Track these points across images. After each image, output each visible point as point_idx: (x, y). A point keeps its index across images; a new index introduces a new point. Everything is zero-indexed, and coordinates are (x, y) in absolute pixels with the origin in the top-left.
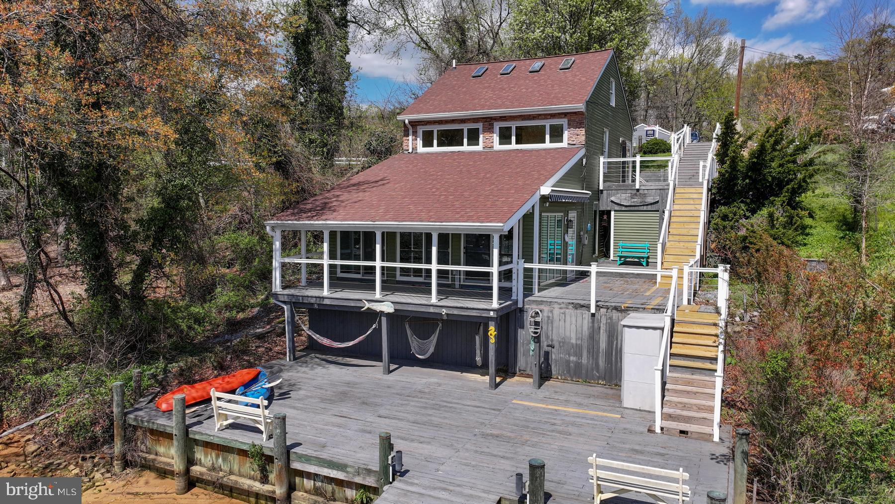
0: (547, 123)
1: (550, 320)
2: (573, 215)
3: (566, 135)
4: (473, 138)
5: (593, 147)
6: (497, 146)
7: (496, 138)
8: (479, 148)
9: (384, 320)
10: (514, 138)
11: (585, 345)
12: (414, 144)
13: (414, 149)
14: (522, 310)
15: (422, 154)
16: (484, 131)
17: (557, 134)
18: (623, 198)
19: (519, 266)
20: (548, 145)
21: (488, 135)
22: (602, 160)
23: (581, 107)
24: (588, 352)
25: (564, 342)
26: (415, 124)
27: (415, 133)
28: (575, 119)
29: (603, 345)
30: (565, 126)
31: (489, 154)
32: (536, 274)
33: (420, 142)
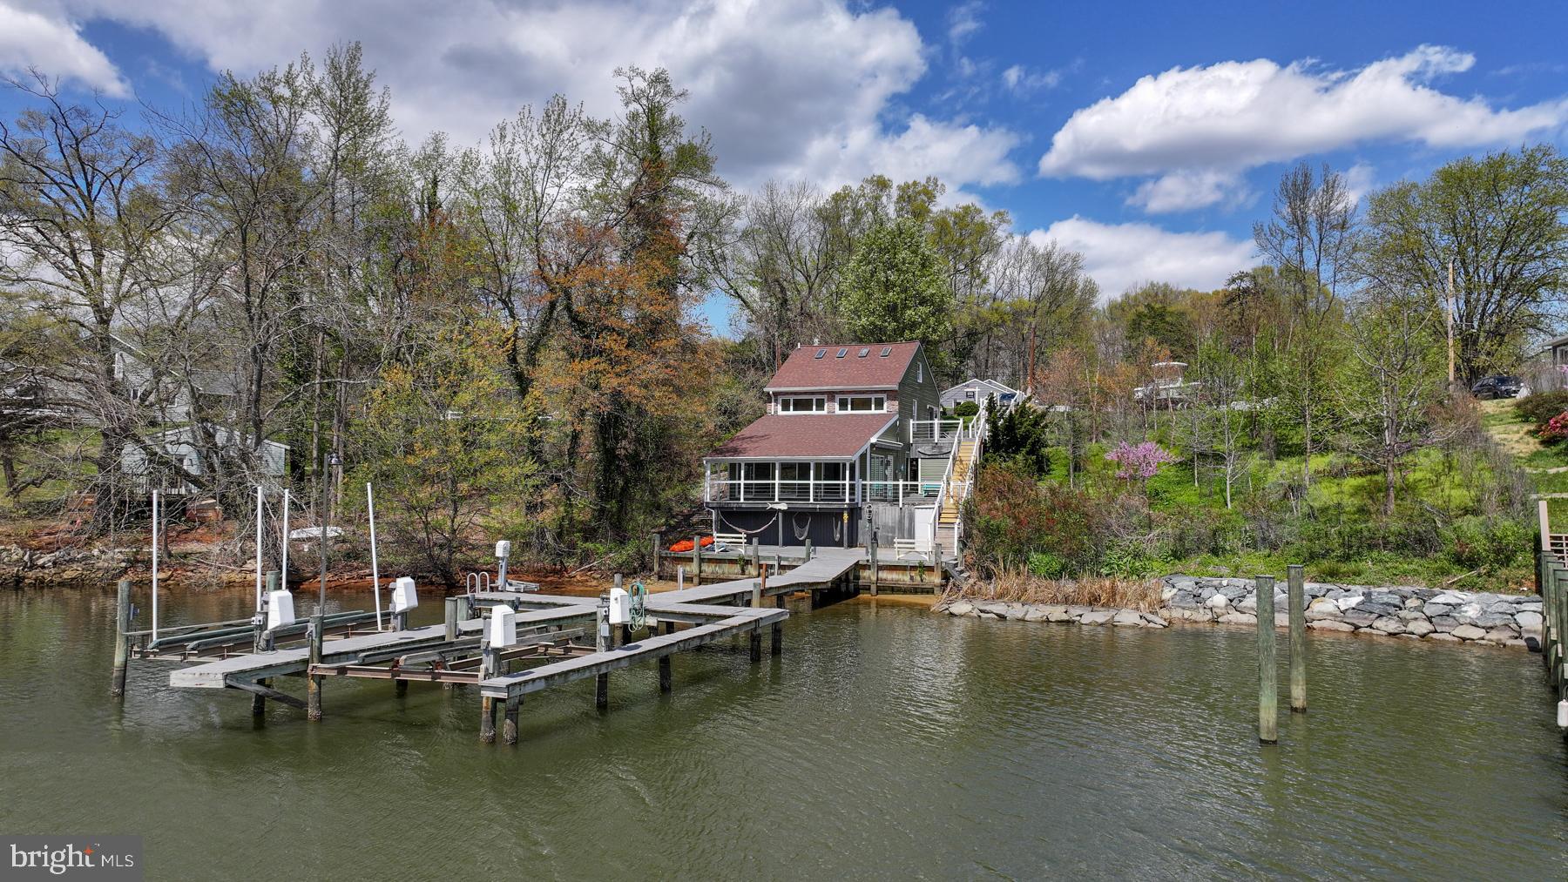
0: (873, 397)
1: (877, 513)
2: (890, 458)
3: (885, 405)
4: (820, 405)
5: (905, 413)
6: (838, 412)
7: (837, 406)
8: (824, 412)
9: (780, 514)
10: (849, 406)
11: (897, 522)
12: (775, 409)
13: (776, 412)
14: (860, 509)
15: (783, 416)
16: (828, 401)
17: (879, 404)
18: (926, 449)
19: (859, 482)
20: (873, 411)
21: (831, 404)
22: (911, 422)
23: (896, 387)
24: (898, 525)
25: (884, 526)
26: (776, 394)
27: (776, 401)
28: (892, 395)
30: (885, 399)
31: (831, 416)
32: (868, 487)
33: (780, 407)
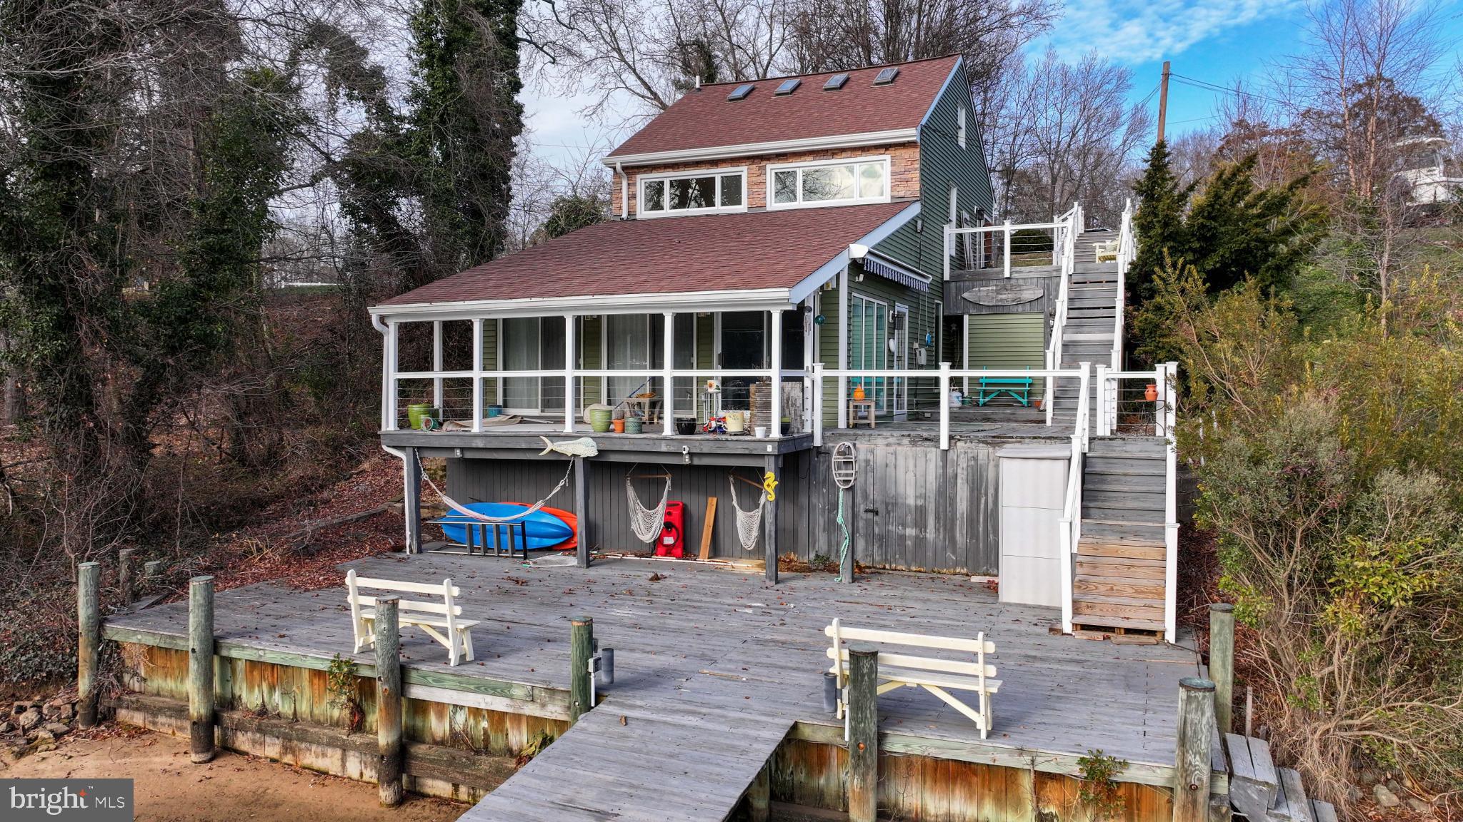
1: (872, 466)
2: (902, 309)
3: (888, 182)
4: (732, 193)
5: (932, 210)
6: (772, 205)
7: (770, 190)
8: (742, 208)
9: (579, 470)
10: (800, 191)
11: (931, 507)
12: (631, 206)
13: (631, 213)
14: (820, 452)
15: (645, 222)
16: (750, 180)
18: (983, 293)
19: (814, 373)
20: (858, 200)
21: (756, 187)
22: (946, 227)
23: (912, 134)
24: (937, 518)
25: (894, 505)
26: (632, 171)
27: (632, 187)
28: (903, 155)
29: (962, 506)
30: (887, 166)
31: (758, 218)
32: (843, 388)
33: (640, 201)
